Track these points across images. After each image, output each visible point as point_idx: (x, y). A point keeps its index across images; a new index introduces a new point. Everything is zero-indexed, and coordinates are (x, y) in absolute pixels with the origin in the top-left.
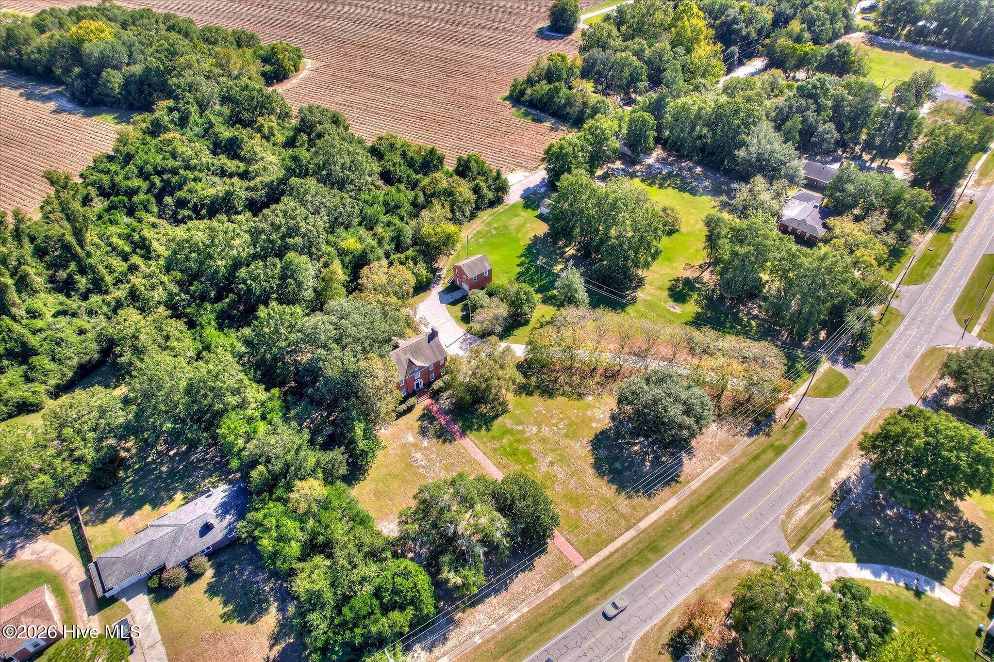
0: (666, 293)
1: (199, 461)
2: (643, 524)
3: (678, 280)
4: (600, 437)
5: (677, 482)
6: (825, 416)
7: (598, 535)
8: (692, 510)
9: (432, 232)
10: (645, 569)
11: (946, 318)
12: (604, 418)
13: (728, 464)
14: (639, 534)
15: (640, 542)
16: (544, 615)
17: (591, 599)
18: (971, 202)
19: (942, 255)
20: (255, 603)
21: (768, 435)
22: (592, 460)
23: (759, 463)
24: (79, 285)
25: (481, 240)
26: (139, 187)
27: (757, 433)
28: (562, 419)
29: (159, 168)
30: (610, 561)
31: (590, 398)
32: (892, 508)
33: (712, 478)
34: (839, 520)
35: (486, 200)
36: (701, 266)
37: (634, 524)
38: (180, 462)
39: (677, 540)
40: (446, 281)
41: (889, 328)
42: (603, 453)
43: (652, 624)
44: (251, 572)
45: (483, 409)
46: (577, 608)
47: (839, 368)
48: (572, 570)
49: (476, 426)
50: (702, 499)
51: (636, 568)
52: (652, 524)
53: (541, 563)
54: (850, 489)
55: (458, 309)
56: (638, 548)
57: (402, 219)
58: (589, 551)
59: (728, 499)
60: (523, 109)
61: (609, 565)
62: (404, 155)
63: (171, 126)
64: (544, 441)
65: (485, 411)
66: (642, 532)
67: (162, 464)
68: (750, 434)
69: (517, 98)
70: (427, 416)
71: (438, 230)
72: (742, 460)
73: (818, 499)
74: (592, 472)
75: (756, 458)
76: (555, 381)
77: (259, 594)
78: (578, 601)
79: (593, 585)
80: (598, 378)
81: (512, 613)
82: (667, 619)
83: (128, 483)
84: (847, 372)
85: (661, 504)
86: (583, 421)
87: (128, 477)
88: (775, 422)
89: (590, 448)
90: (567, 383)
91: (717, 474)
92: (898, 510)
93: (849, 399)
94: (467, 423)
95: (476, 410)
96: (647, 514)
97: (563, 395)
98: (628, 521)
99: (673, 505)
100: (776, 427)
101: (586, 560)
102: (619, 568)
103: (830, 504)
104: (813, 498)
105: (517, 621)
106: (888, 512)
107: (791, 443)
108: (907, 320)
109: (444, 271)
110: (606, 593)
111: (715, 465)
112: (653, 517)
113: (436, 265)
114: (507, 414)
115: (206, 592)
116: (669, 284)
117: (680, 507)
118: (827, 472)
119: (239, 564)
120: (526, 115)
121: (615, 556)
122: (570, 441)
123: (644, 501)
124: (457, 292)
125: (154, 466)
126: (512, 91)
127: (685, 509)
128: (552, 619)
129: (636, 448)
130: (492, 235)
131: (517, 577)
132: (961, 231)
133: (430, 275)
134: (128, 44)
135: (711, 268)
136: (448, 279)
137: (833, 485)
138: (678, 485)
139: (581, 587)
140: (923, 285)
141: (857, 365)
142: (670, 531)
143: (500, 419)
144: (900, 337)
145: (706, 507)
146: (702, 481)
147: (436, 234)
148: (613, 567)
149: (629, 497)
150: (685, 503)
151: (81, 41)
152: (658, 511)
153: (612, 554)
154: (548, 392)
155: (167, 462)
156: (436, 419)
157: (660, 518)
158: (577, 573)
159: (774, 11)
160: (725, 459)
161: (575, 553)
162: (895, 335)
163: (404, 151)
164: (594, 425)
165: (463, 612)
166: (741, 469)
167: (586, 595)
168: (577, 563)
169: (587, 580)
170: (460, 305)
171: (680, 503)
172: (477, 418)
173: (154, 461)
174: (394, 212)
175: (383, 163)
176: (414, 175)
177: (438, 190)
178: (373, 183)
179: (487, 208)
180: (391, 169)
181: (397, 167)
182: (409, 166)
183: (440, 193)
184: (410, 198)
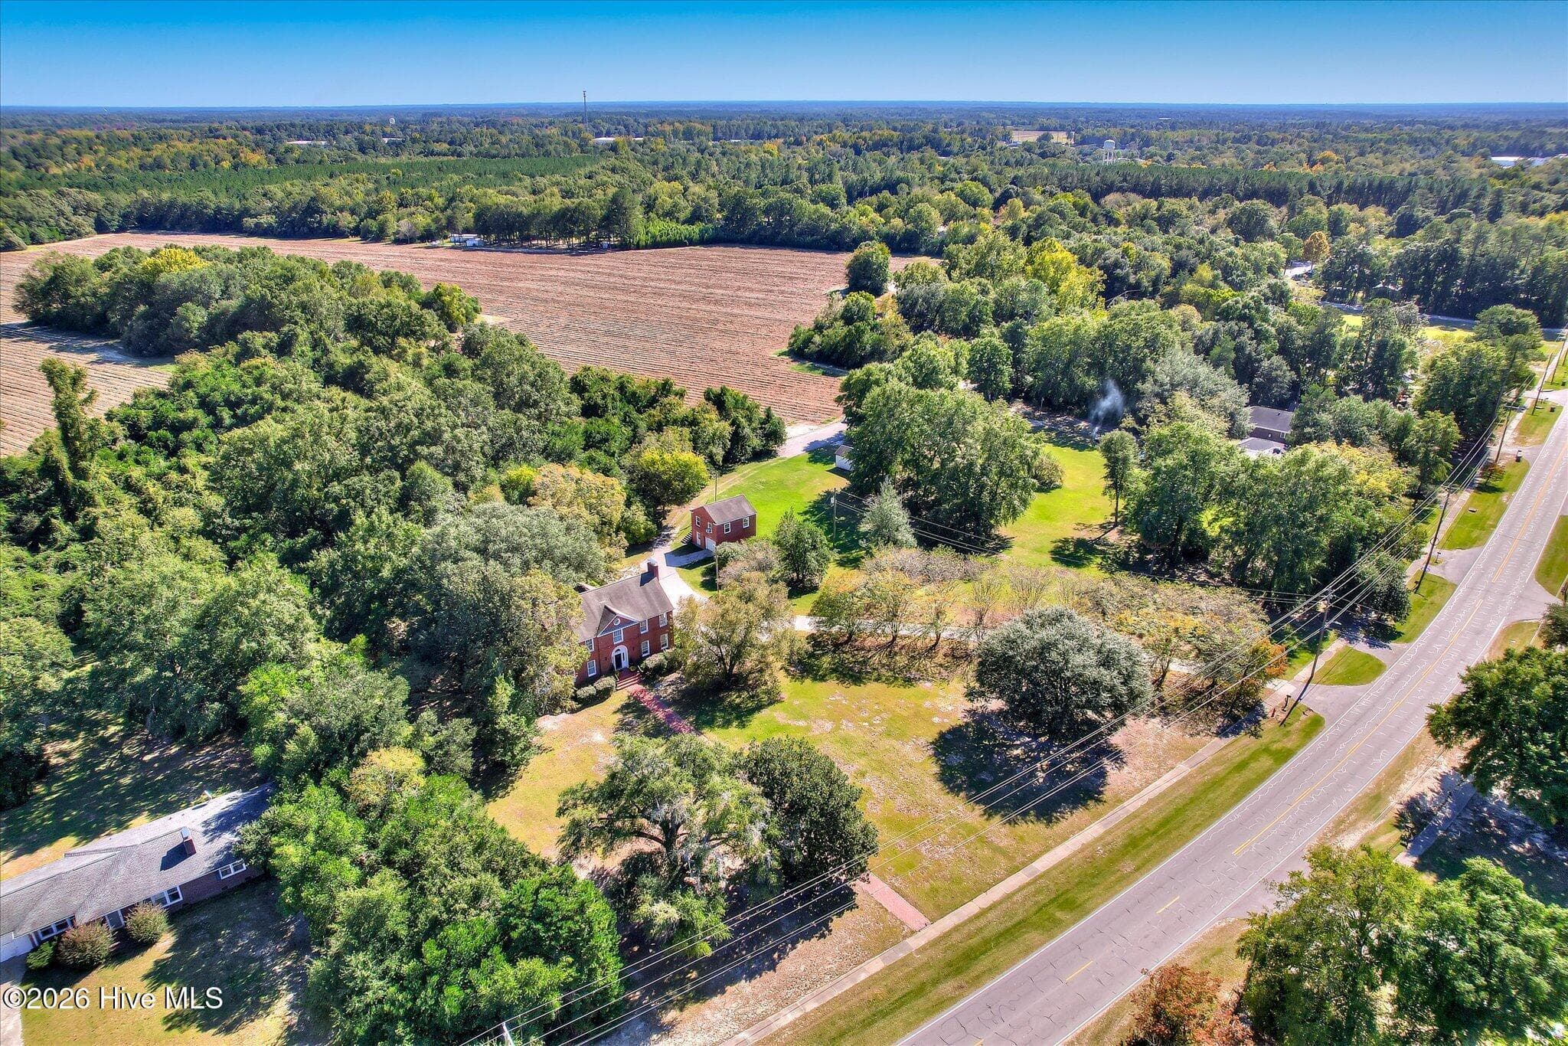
0: (1048, 557)
1: (197, 768)
2: (1042, 864)
3: (1066, 541)
4: (949, 736)
5: (1098, 801)
6: (1355, 710)
7: (955, 880)
8: (1133, 844)
10: (1052, 937)
11: (1527, 587)
12: (955, 711)
13: (1190, 775)
14: (1034, 882)
15: (1038, 892)
16: (850, 1015)
17: (947, 987)
18: (1518, 459)
19: (1493, 517)
20: (247, 995)
21: (1255, 735)
22: (936, 769)
23: (1247, 774)
24: (57, 535)
26: (196, 419)
27: (1235, 732)
28: (878, 712)
29: (233, 398)
30: (982, 922)
31: (928, 684)
32: (1519, 841)
33: (1162, 795)
34: (1421, 857)
35: (749, 449)
36: (1102, 526)
37: (1025, 865)
38: (158, 772)
39: (1111, 890)
40: (678, 541)
41: (1436, 598)
42: (956, 759)
43: (1078, 1030)
44: (251, 941)
45: (734, 698)
46: (920, 1003)
47: (1362, 647)
48: (905, 937)
49: (720, 721)
50: (1151, 826)
51: (1033, 936)
52: (1061, 864)
53: (842, 925)
54: (1430, 811)
55: (697, 574)
56: (1037, 902)
57: (611, 455)
58: (938, 907)
59: (1198, 827)
60: (808, 364)
61: (980, 930)
62: (622, 388)
63: (264, 352)
64: (846, 741)
65: (738, 701)
66: (1041, 877)
67: (123, 774)
68: (1222, 732)
69: (798, 352)
70: (634, 708)
71: (667, 457)
72: (1216, 769)
73: (1372, 826)
74: (937, 786)
75: (1242, 766)
76: (865, 663)
77: (260, 980)
78: (920, 991)
79: (950, 964)
80: (940, 659)
81: (783, 1011)
82: (1109, 1021)
83: (45, 804)
84: (1377, 653)
85: (1073, 833)
86: (917, 715)
87: (50, 794)
88: (1264, 717)
89: (931, 752)
90: (883, 666)
91: (1173, 788)
92: (1532, 843)
93: (1390, 688)
94: (704, 718)
95: (722, 700)
96: (1048, 849)
97: (877, 680)
98: (1011, 859)
99: (1096, 835)
100: (1267, 725)
101: (933, 921)
102: (1001, 935)
103: (1397, 833)
104: (1361, 824)
105: (793, 1025)
106: (1515, 847)
107: (1299, 747)
108: (1460, 591)
109: (677, 530)
110: (978, 977)
111: (1167, 776)
112: (1061, 853)
114: (777, 706)
115: (146, 977)
116: (1051, 547)
117: (1109, 838)
118: (1378, 785)
119: (231, 927)
120: (813, 369)
121: (990, 916)
122: (894, 742)
123: (1040, 828)
124: (695, 554)
125: (107, 777)
126: (791, 345)
127: (1120, 843)
128: (868, 1023)
129: (1016, 752)
131: (794, 948)
132: (1515, 488)
133: (652, 525)
134: (225, 275)
135: (1119, 527)
136: (682, 538)
137: (1395, 804)
138: (1100, 807)
139: (926, 966)
140: (1474, 550)
141: (1392, 644)
142: (1094, 876)
143: (765, 712)
144: (1458, 608)
145: (1159, 838)
146: (1146, 799)
147: (664, 462)
148: (986, 934)
149: (1009, 822)
150: (1119, 832)
151: (157, 271)
152: (1067, 843)
153: (983, 913)
154: (852, 675)
155: (133, 772)
156: (649, 712)
157: (1074, 855)
158: (915, 943)
159: (1172, 259)
160: (1183, 769)
161: (911, 909)
162: (1448, 608)
163: (622, 383)
164: (936, 720)
165: (681, 1010)
166: (1216, 783)
167: (936, 982)
168: (915, 927)
169: (938, 954)
170: (702, 569)
171: (1108, 832)
172: (724, 710)
173: (109, 770)
174: (599, 448)
175: (586, 395)
176: (635, 415)
177: (671, 416)
178: (568, 415)
179: (750, 460)
180: (600, 401)
181: (609, 400)
182: (629, 402)
183: (675, 422)
184: (627, 431)
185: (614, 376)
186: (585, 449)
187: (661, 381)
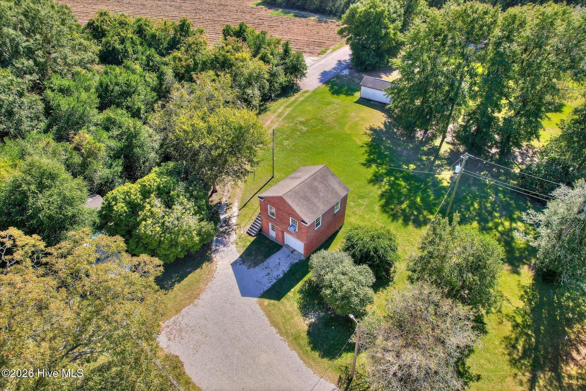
9: (202, 125)
25: (286, 143)
40: (243, 231)
57: (136, 114)
62: (140, 31)
71: (213, 120)
109: (235, 210)
113: (215, 199)
124: (274, 260)
130: (303, 134)
133: (207, 226)
147: (210, 131)
163: (140, 27)
174: (118, 105)
175: (104, 40)
176: (157, 58)
177: (199, 57)
178: (82, 63)
179: (279, 96)
180: (118, 47)
181: (128, 44)
182: (150, 46)
183: (204, 67)
184: (152, 78)
185: (131, 20)
186: (101, 108)
187: (178, 23)
